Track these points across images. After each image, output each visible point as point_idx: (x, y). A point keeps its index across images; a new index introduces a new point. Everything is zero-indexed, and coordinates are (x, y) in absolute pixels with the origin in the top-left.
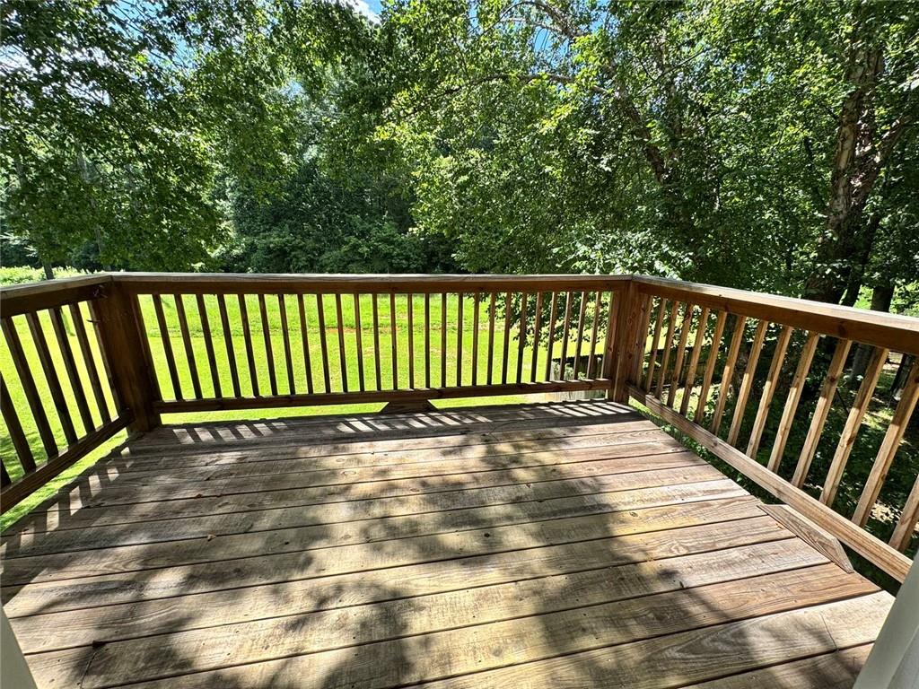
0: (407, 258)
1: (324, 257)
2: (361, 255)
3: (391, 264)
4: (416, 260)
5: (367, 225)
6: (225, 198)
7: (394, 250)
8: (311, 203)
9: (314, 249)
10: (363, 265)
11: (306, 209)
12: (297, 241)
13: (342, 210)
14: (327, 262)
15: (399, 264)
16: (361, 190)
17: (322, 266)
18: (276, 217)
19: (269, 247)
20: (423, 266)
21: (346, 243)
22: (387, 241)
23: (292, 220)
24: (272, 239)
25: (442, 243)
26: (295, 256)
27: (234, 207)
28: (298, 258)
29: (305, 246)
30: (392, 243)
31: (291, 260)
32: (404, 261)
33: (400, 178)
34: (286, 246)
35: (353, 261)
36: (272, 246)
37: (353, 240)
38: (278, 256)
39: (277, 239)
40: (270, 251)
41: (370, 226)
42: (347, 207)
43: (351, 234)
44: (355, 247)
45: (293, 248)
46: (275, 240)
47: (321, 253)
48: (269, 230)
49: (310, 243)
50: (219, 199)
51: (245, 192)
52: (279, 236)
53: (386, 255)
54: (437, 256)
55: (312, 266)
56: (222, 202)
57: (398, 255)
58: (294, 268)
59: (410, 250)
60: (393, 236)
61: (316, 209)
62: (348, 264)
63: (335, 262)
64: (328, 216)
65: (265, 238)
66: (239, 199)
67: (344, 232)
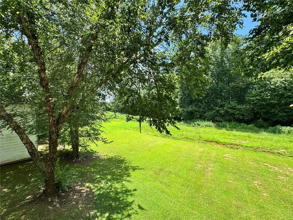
0: (243, 115)
1: (206, 114)
2: (221, 114)
3: (234, 118)
4: (247, 116)
5: (223, 103)
6: (178, 98)
7: (236, 112)
8: (203, 97)
9: (202, 112)
10: (221, 117)
11: (201, 99)
12: (197, 109)
13: (214, 98)
14: (207, 116)
15: (238, 117)
16: (221, 91)
17: (205, 117)
18: (191, 102)
19: (188, 111)
20: (251, 119)
21: (214, 109)
22: (232, 108)
23: (196, 102)
24: (189, 109)
25: (263, 109)
26: (196, 114)
27: (180, 100)
28: (197, 115)
29: (199, 111)
30: (235, 109)
31: (194, 115)
32: (241, 117)
33: (240, 84)
34: (193, 111)
35: (217, 116)
36: (189, 111)
37: (217, 108)
38: (190, 114)
39: (191, 109)
40: (188, 112)
41: (225, 103)
42: (215, 97)
43: (217, 106)
44: (218, 111)
45: (195, 111)
46: (190, 109)
47: (205, 112)
48: (189, 106)
49: (201, 110)
50: (176, 98)
51: (183, 96)
52: (191, 108)
53: (232, 114)
54: (260, 114)
55: (201, 117)
56: (177, 99)
57: (238, 114)
58: (195, 118)
59: (245, 112)
60: (236, 106)
61: (204, 98)
62: (215, 117)
63: (210, 116)
64: (208, 100)
65: (187, 108)
66: (181, 98)
67: (214, 106)
